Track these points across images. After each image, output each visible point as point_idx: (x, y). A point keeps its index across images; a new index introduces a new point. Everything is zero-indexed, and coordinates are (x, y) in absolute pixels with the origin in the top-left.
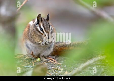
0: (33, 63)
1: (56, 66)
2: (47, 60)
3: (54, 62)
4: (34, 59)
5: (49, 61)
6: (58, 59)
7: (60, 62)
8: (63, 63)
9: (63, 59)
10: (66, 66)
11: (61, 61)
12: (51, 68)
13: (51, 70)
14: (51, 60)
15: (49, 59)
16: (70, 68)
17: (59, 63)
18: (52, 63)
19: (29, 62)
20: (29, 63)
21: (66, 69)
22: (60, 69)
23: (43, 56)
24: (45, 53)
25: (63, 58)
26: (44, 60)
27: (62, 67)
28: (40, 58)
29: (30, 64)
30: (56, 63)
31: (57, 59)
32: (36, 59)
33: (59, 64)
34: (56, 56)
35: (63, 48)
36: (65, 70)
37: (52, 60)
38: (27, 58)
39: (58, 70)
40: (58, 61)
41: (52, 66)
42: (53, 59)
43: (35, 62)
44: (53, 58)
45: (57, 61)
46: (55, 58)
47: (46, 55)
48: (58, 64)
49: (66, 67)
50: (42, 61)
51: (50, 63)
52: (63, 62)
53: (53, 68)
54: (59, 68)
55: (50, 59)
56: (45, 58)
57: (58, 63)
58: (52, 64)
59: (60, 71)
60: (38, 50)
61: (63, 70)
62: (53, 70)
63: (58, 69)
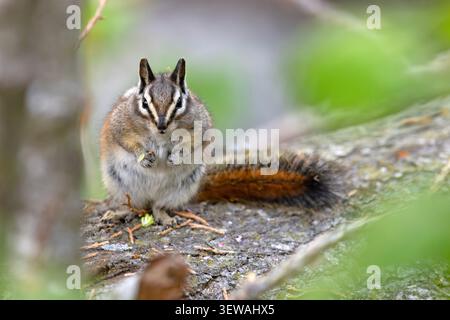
0: (128, 233)
1: (207, 240)
2: (175, 221)
3: (200, 226)
4: (131, 220)
5: (185, 224)
6: (214, 214)
7: (220, 225)
8: (230, 227)
9: (229, 213)
10: (242, 239)
11: (224, 222)
12: (193, 248)
13: (192, 256)
14: (188, 219)
15: (181, 217)
16: (255, 244)
17: (216, 230)
18: (193, 229)
19: (116, 232)
20: (116, 235)
21: (242, 248)
22: (221, 252)
23: (162, 209)
24: (170, 198)
25: (229, 210)
26: (168, 220)
27: (228, 244)
28: (151, 213)
29: (119, 239)
30: (207, 230)
31: (209, 213)
32: (138, 217)
33: (217, 233)
34: (205, 203)
35: (229, 174)
36: (239, 251)
37: (194, 221)
38: (110, 217)
39: (214, 254)
40: (213, 221)
41: (195, 241)
42: (197, 214)
43: (138, 230)
44: (197, 210)
45: (211, 221)
46: (202, 210)
47: (175, 205)
48: (214, 232)
49: (241, 243)
50: (159, 224)
51: (187, 231)
52: (230, 223)
53: (200, 247)
54: (217, 246)
55: (187, 215)
56: (171, 213)
57: (213, 229)
58: (194, 233)
59: (222, 258)
60: (150, 187)
61: (233, 254)
62: (198, 255)
63: (215, 251)
